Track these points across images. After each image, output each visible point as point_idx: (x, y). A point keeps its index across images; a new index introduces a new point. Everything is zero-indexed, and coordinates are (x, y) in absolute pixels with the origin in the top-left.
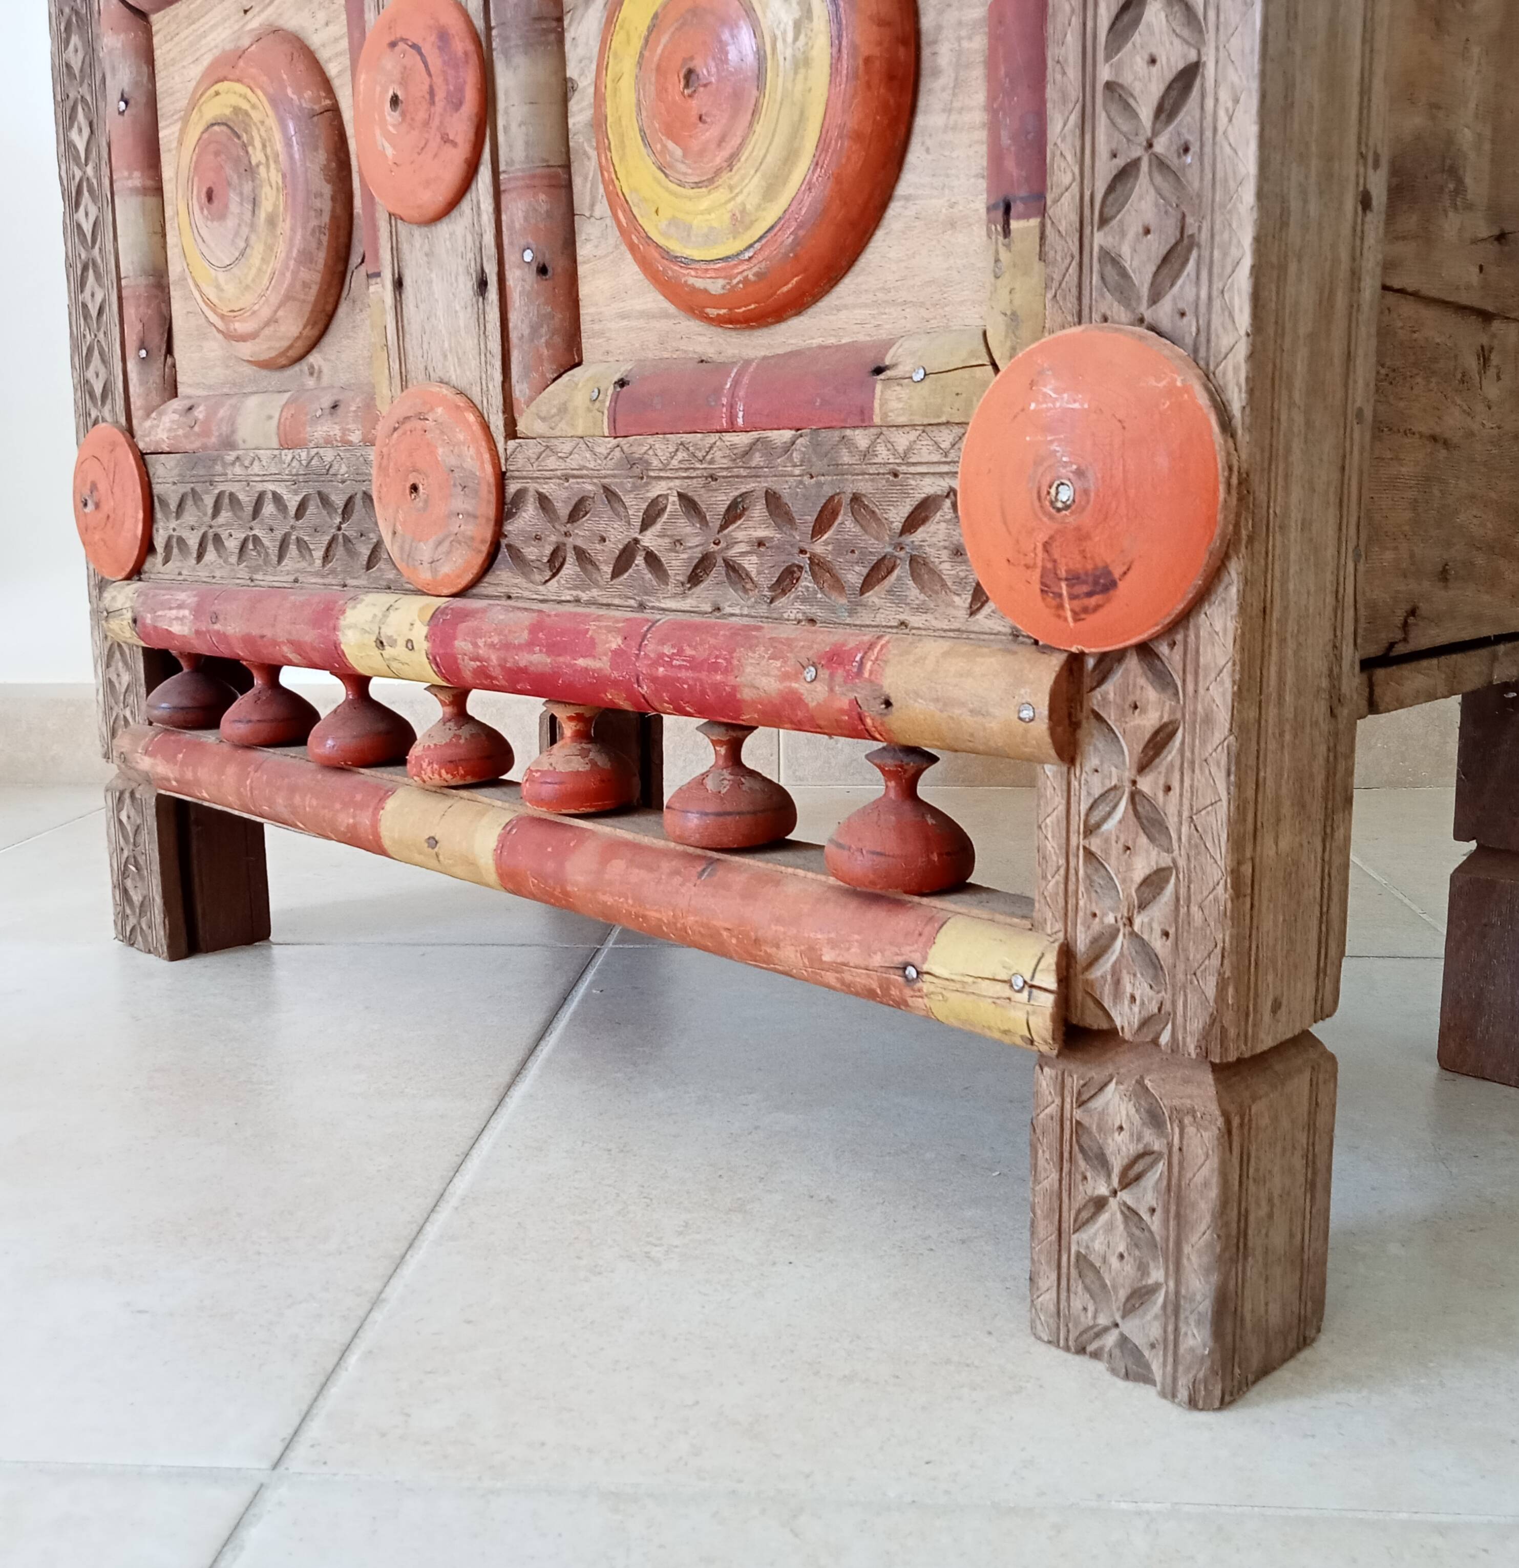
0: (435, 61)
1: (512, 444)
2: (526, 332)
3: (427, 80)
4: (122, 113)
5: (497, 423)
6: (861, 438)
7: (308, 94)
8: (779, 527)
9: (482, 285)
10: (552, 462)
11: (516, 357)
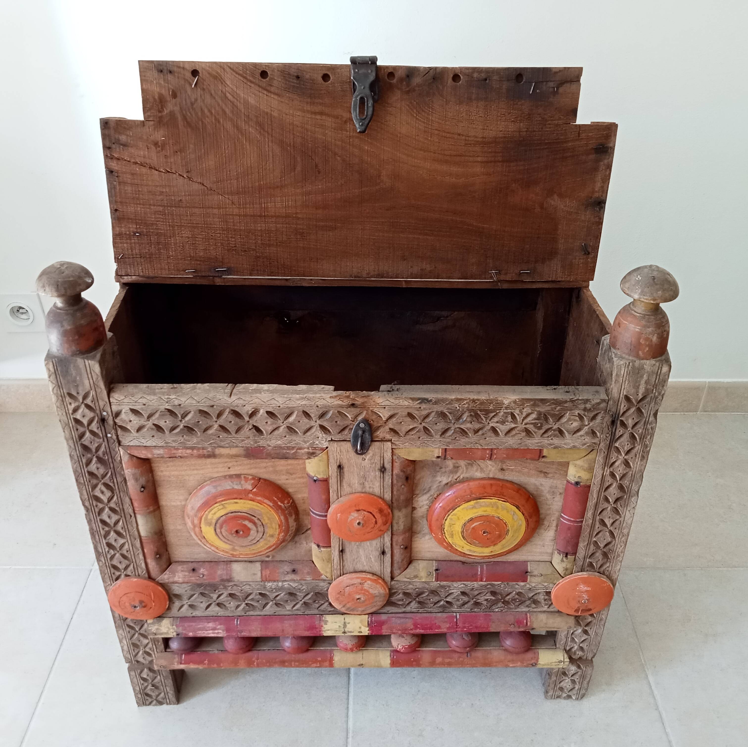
0: (378, 516)
1: (393, 583)
2: (400, 561)
3: (375, 520)
4: (143, 491)
5: (388, 579)
6: (522, 584)
7: (286, 502)
8: (494, 596)
9: (383, 553)
10: (411, 586)
11: (395, 565)
